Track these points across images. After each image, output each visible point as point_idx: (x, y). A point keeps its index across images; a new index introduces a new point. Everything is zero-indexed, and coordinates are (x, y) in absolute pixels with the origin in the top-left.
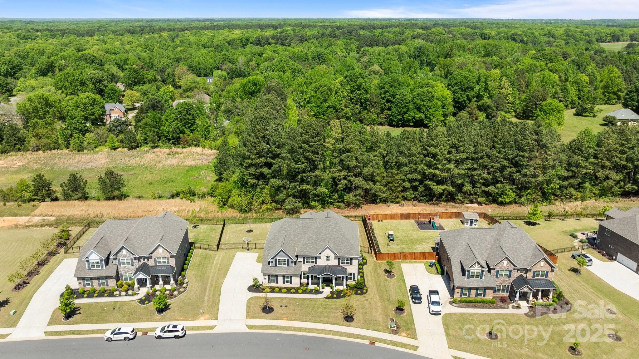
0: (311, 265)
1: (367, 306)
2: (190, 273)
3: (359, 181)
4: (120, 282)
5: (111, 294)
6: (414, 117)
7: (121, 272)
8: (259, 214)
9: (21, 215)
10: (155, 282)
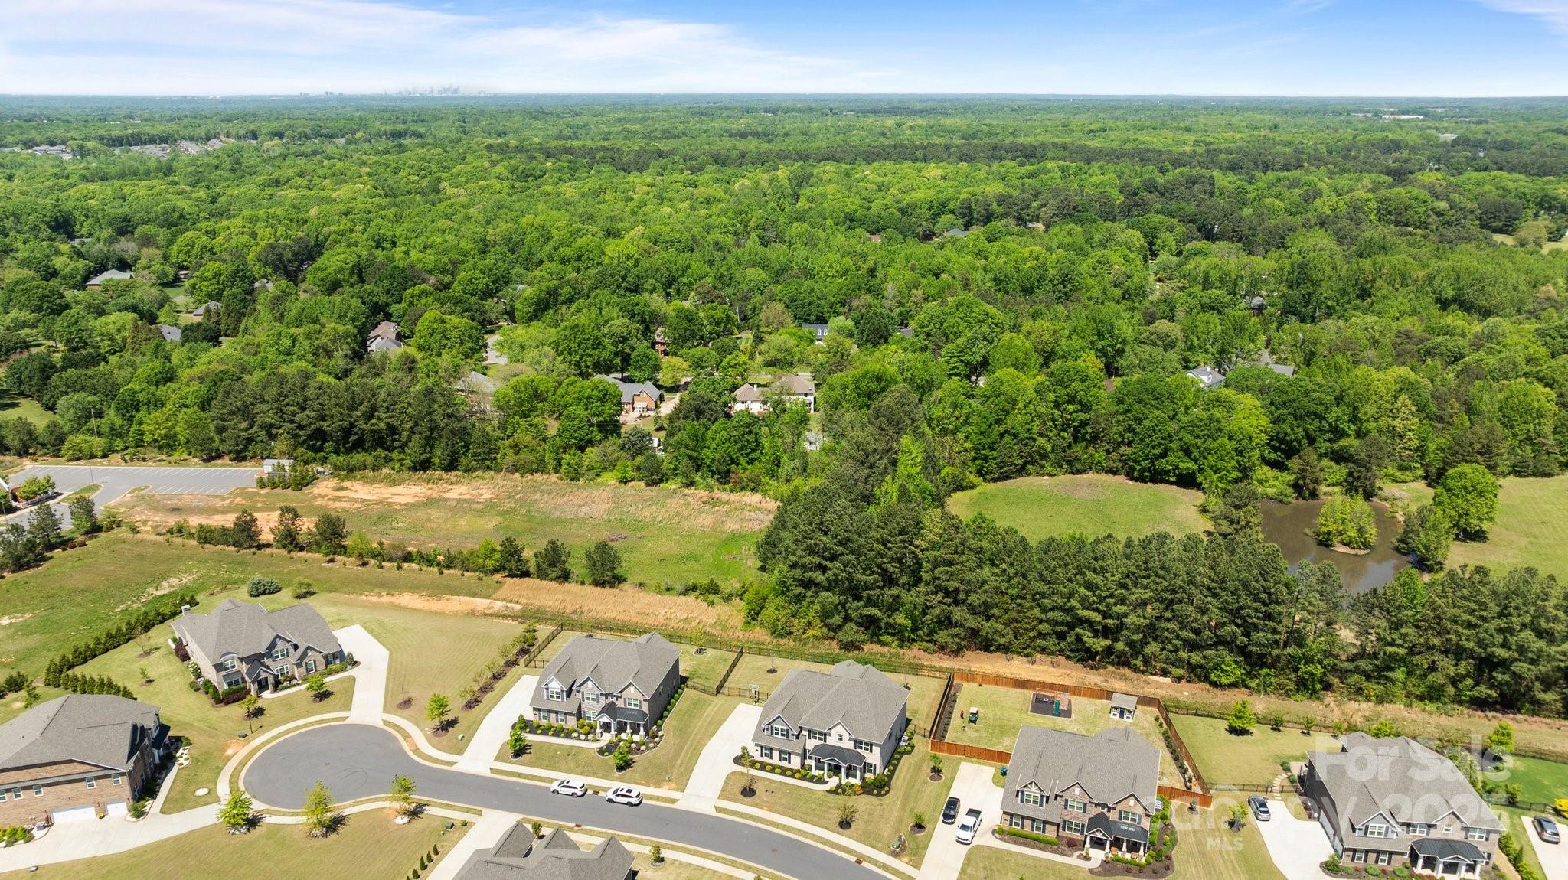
0: (818, 742)
1: (877, 813)
2: (670, 723)
3: (959, 613)
4: (581, 721)
5: (568, 736)
6: (1177, 467)
7: (584, 708)
8: (798, 643)
9: (481, 596)
10: (621, 728)
